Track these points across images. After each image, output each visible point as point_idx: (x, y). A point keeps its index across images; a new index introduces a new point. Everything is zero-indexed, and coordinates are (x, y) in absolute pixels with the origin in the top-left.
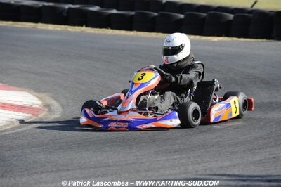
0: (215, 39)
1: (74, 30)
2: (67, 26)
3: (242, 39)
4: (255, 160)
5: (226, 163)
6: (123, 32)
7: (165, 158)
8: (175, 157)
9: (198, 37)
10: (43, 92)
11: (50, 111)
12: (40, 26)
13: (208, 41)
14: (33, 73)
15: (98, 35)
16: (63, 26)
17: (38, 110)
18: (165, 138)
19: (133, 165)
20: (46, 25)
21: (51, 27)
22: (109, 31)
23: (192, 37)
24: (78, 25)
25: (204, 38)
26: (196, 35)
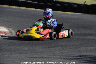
0: (70, 13)
1: (22, 8)
2: (20, 7)
3: (79, 13)
4: (77, 50)
5: (68, 51)
6: (39, 10)
7: (47, 49)
8: (51, 49)
9: (64, 12)
10: (10, 28)
11: (11, 34)
12: (11, 7)
13: (67, 14)
14: (7, 21)
15: (30, 10)
16: (19, 7)
17: (7, 33)
18: (49, 43)
19: (36, 51)
20: (13, 6)
21: (14, 7)
22: (34, 9)
23: (62, 12)
24: (24, 7)
25: (66, 13)
26: (63, 11)
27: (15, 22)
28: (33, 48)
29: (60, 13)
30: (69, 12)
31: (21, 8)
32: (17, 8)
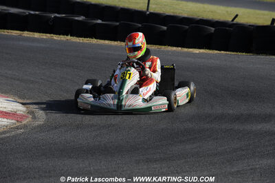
0: (197, 51)
1: (59, 39)
2: (52, 35)
3: (223, 52)
6: (107, 42)
7: (145, 167)
8: (155, 166)
9: (180, 48)
11: (34, 118)
12: (26, 34)
13: (189, 53)
14: (18, 80)
15: (83, 44)
16: (48, 35)
17: (22, 117)
20: (32, 33)
21: (37, 35)
22: (94, 41)
23: (175, 48)
24: (63, 35)
25: (186, 50)
26: (178, 47)
27: (40, 80)
28: (102, 163)
29: (168, 51)
30: (195, 48)
31: (56, 37)
32: (45, 37)
